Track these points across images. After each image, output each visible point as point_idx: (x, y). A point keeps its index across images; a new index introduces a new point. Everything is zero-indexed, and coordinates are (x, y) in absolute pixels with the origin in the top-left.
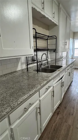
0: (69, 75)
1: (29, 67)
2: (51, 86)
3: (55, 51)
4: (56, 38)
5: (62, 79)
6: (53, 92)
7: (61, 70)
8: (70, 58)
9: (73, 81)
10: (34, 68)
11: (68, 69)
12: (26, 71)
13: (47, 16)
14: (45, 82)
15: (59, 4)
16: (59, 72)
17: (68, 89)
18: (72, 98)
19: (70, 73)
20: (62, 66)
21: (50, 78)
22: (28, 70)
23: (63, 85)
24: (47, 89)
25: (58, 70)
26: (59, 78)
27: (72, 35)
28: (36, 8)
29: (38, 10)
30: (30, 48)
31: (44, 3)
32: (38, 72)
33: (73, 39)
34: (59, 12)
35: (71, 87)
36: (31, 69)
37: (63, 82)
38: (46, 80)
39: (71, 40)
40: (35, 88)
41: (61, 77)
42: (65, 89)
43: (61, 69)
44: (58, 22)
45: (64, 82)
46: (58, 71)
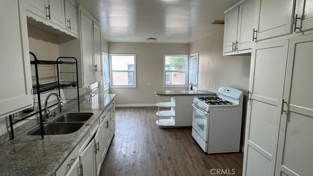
0: (108, 126)
1: (16, 129)
2: (76, 158)
3: (75, 84)
4: (76, 62)
5: (95, 138)
6: (81, 167)
7: (92, 123)
8: (106, 89)
9: (116, 135)
10: (27, 128)
11: (105, 116)
12: (8, 138)
13: (56, 27)
14: (66, 153)
15: (78, 4)
16: (88, 127)
17: (107, 153)
18: (116, 168)
19: (107, 122)
20: (93, 114)
21: (74, 144)
22: (12, 137)
23: (98, 149)
24: (70, 165)
25: (87, 122)
26: (89, 138)
27: (105, 47)
28: (34, 17)
29: (38, 19)
30: (26, 93)
31: (49, 8)
32: (43, 137)
33: (109, 53)
34: (78, 17)
35: (112, 147)
36: (21, 132)
37: (97, 142)
38: (66, 150)
39: (105, 56)
40: (49, 171)
41: (92, 134)
42: (102, 154)
43: (91, 121)
44: (77, 33)
45: (98, 144)
46: (87, 125)
